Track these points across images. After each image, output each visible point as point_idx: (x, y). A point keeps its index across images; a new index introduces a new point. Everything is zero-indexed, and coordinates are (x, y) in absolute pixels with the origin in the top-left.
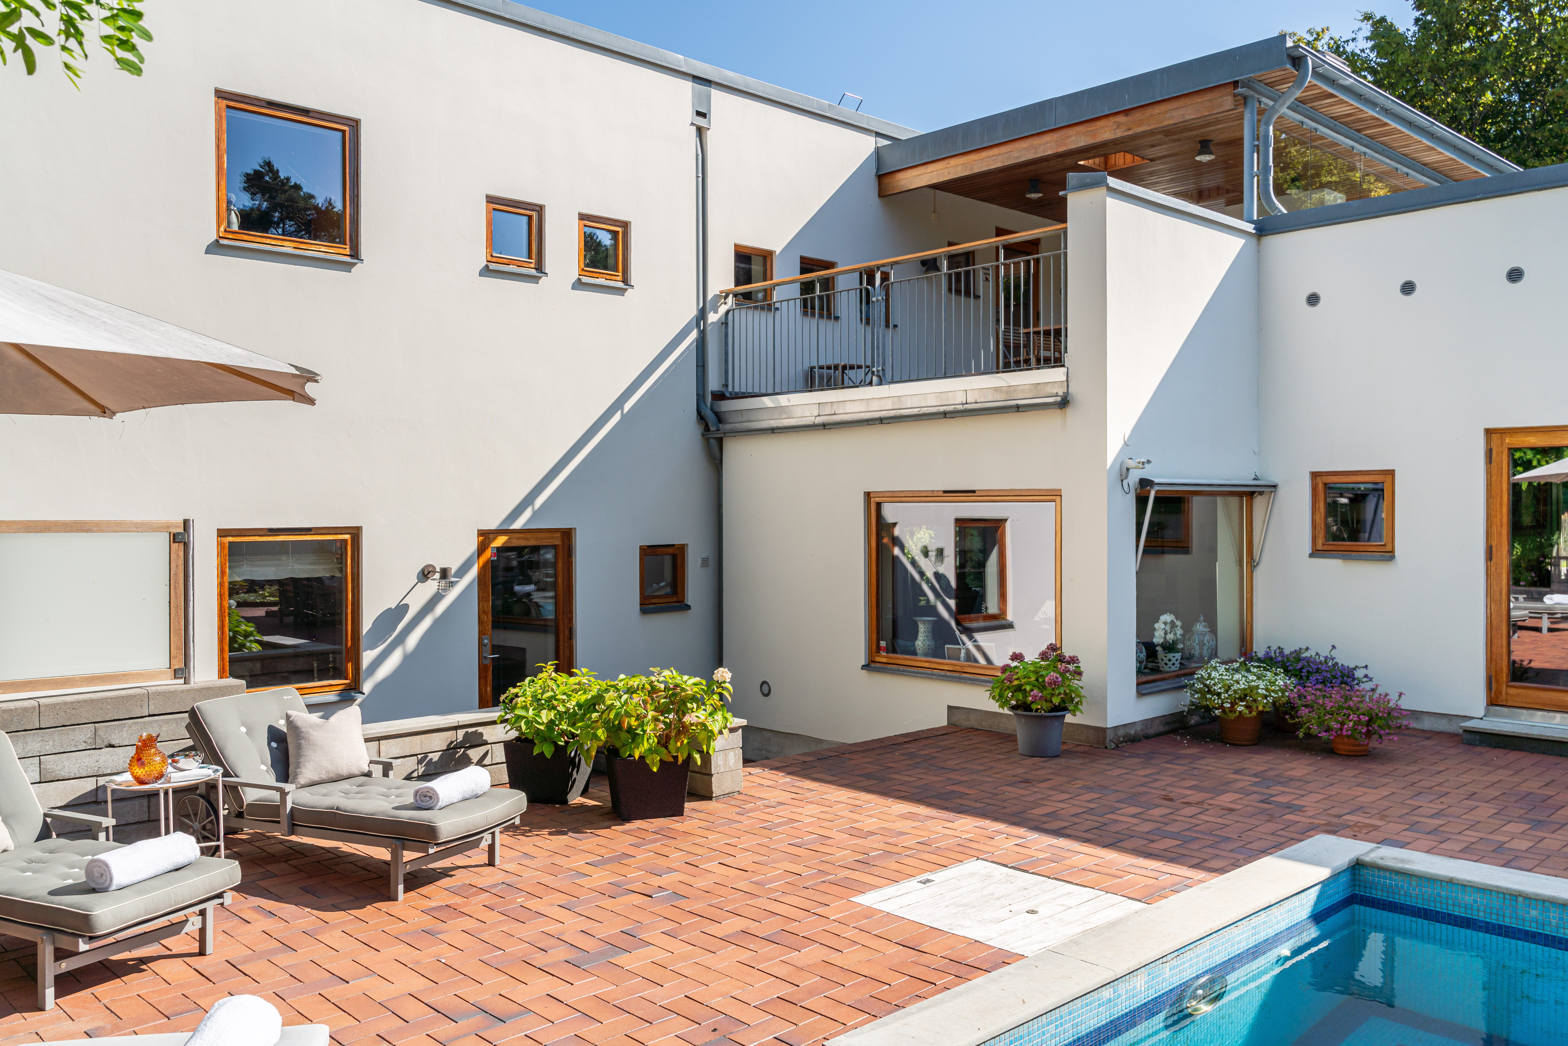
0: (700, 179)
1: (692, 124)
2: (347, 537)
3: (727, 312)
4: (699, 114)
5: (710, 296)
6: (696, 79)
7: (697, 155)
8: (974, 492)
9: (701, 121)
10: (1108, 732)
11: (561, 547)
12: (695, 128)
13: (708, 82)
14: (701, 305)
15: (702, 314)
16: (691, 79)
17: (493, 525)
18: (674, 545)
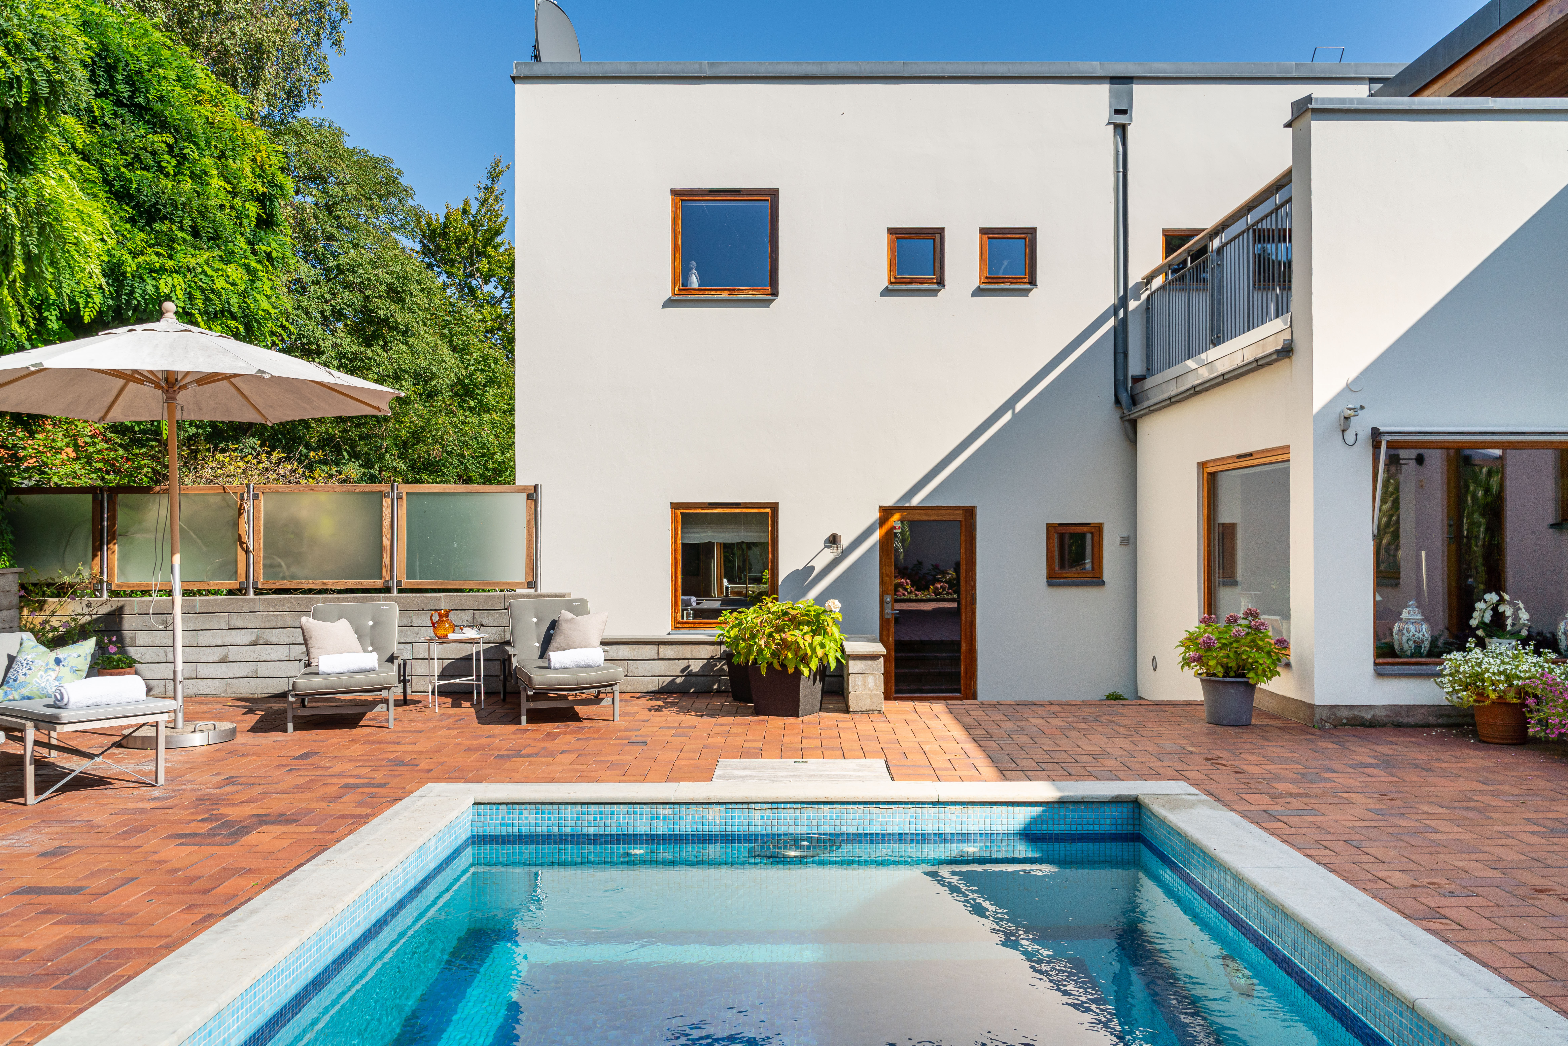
0: (1121, 174)
1: (1109, 123)
2: (769, 510)
3: (1148, 298)
4: (1118, 112)
5: (1130, 285)
6: (1114, 80)
7: (1117, 152)
8: (1251, 455)
9: (1121, 119)
10: (1317, 710)
11: (963, 523)
12: (1112, 127)
13: (1129, 80)
14: (1122, 293)
15: (1123, 302)
16: (1108, 81)
17: (890, 502)
18: (1089, 524)
